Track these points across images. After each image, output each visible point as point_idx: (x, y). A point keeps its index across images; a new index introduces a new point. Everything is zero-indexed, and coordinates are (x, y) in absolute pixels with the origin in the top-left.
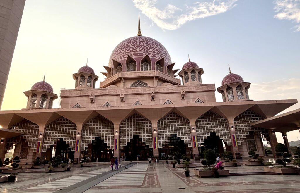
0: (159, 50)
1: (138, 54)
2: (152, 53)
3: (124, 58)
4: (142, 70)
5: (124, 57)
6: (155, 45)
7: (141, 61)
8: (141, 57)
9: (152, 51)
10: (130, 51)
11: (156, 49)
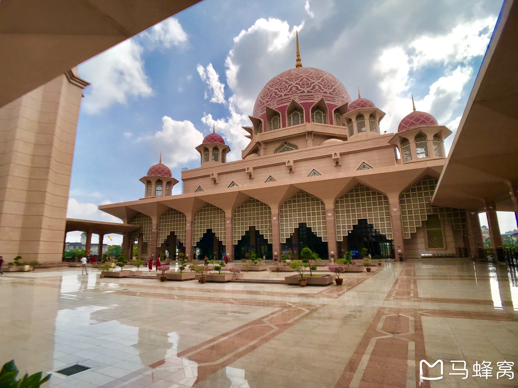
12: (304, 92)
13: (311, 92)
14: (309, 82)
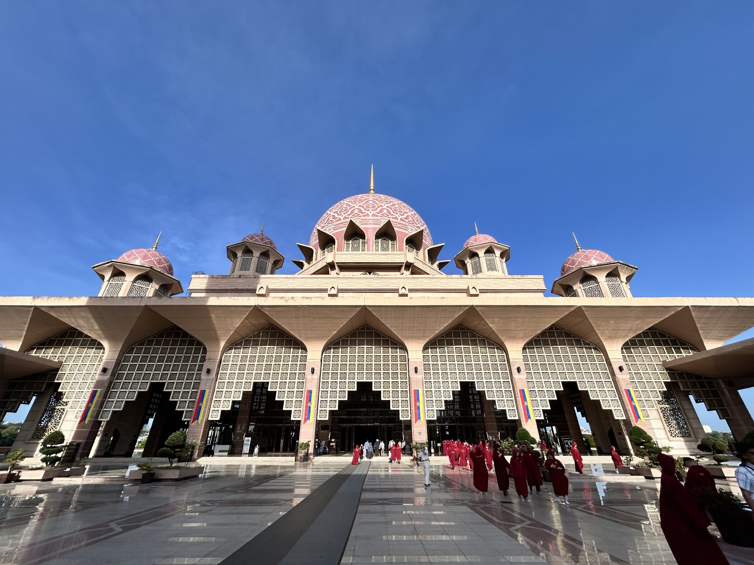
2: (399, 221)
3: (342, 227)
5: (342, 225)
9: (399, 218)
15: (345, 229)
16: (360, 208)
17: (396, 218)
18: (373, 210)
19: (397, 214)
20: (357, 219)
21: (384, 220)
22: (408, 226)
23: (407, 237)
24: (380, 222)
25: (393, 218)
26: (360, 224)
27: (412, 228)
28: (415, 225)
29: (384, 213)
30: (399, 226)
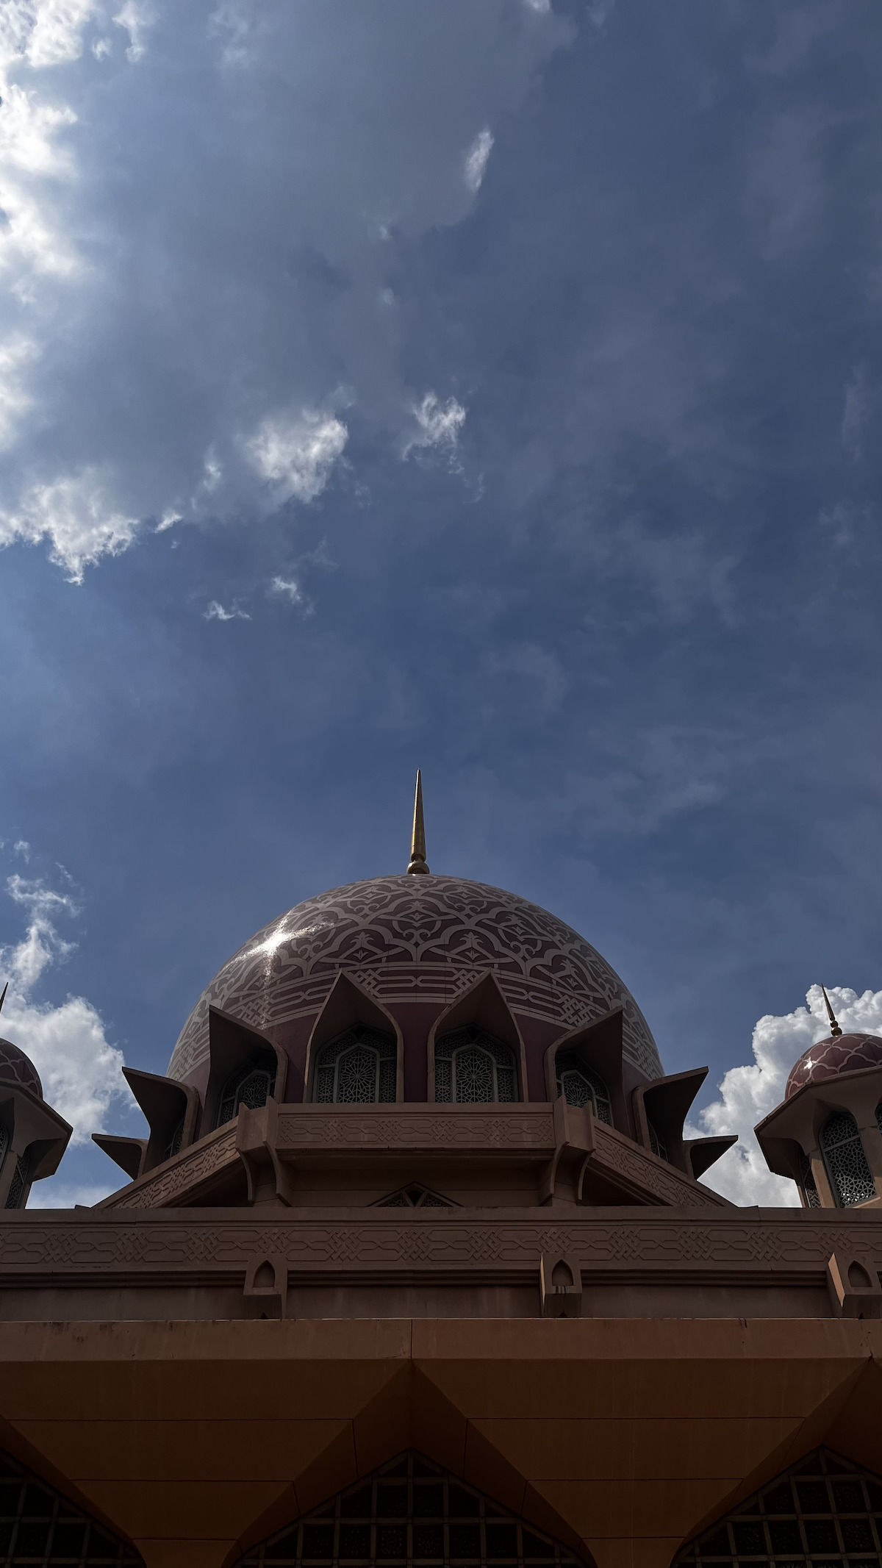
0: (576, 966)
1: (417, 982)
2: (525, 978)
3: (305, 1003)
4: (442, 1097)
5: (305, 996)
6: (539, 929)
7: (434, 1030)
8: (438, 999)
10: (350, 957)
11: (550, 954)
12: (406, 956)
13: (444, 959)
14: (435, 917)
15: (319, 1010)
16: (374, 927)
17: (515, 967)
18: (424, 937)
19: (516, 950)
20: (365, 971)
21: (469, 976)
22: (563, 999)
23: (560, 1041)
24: (454, 983)
25: (502, 966)
26: (374, 992)
27: (579, 1006)
28: (587, 992)
29: (469, 950)
30: (528, 996)
